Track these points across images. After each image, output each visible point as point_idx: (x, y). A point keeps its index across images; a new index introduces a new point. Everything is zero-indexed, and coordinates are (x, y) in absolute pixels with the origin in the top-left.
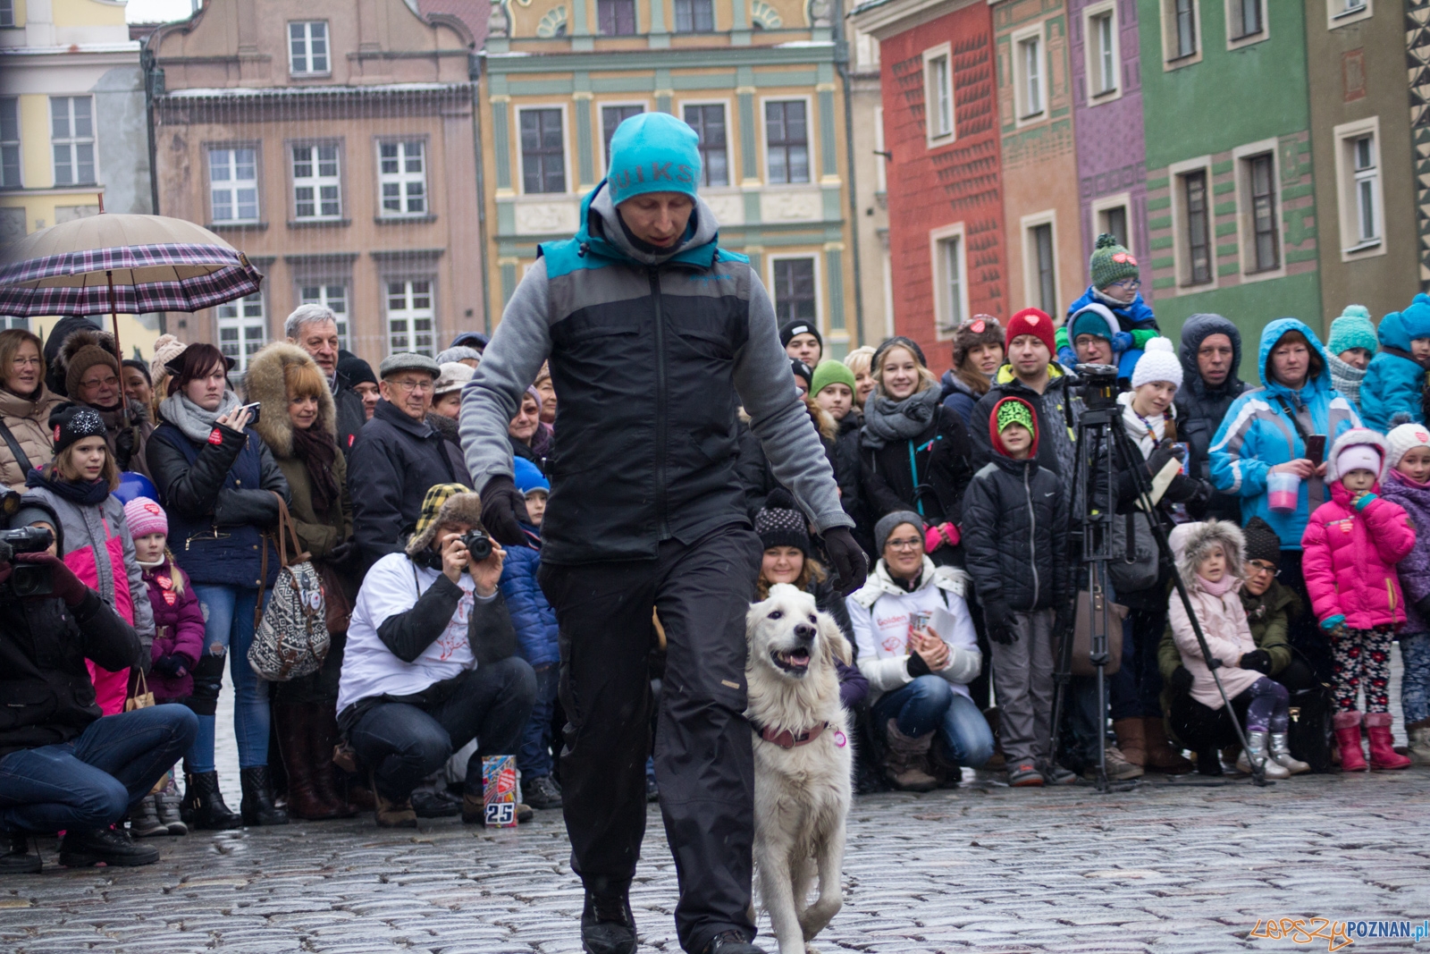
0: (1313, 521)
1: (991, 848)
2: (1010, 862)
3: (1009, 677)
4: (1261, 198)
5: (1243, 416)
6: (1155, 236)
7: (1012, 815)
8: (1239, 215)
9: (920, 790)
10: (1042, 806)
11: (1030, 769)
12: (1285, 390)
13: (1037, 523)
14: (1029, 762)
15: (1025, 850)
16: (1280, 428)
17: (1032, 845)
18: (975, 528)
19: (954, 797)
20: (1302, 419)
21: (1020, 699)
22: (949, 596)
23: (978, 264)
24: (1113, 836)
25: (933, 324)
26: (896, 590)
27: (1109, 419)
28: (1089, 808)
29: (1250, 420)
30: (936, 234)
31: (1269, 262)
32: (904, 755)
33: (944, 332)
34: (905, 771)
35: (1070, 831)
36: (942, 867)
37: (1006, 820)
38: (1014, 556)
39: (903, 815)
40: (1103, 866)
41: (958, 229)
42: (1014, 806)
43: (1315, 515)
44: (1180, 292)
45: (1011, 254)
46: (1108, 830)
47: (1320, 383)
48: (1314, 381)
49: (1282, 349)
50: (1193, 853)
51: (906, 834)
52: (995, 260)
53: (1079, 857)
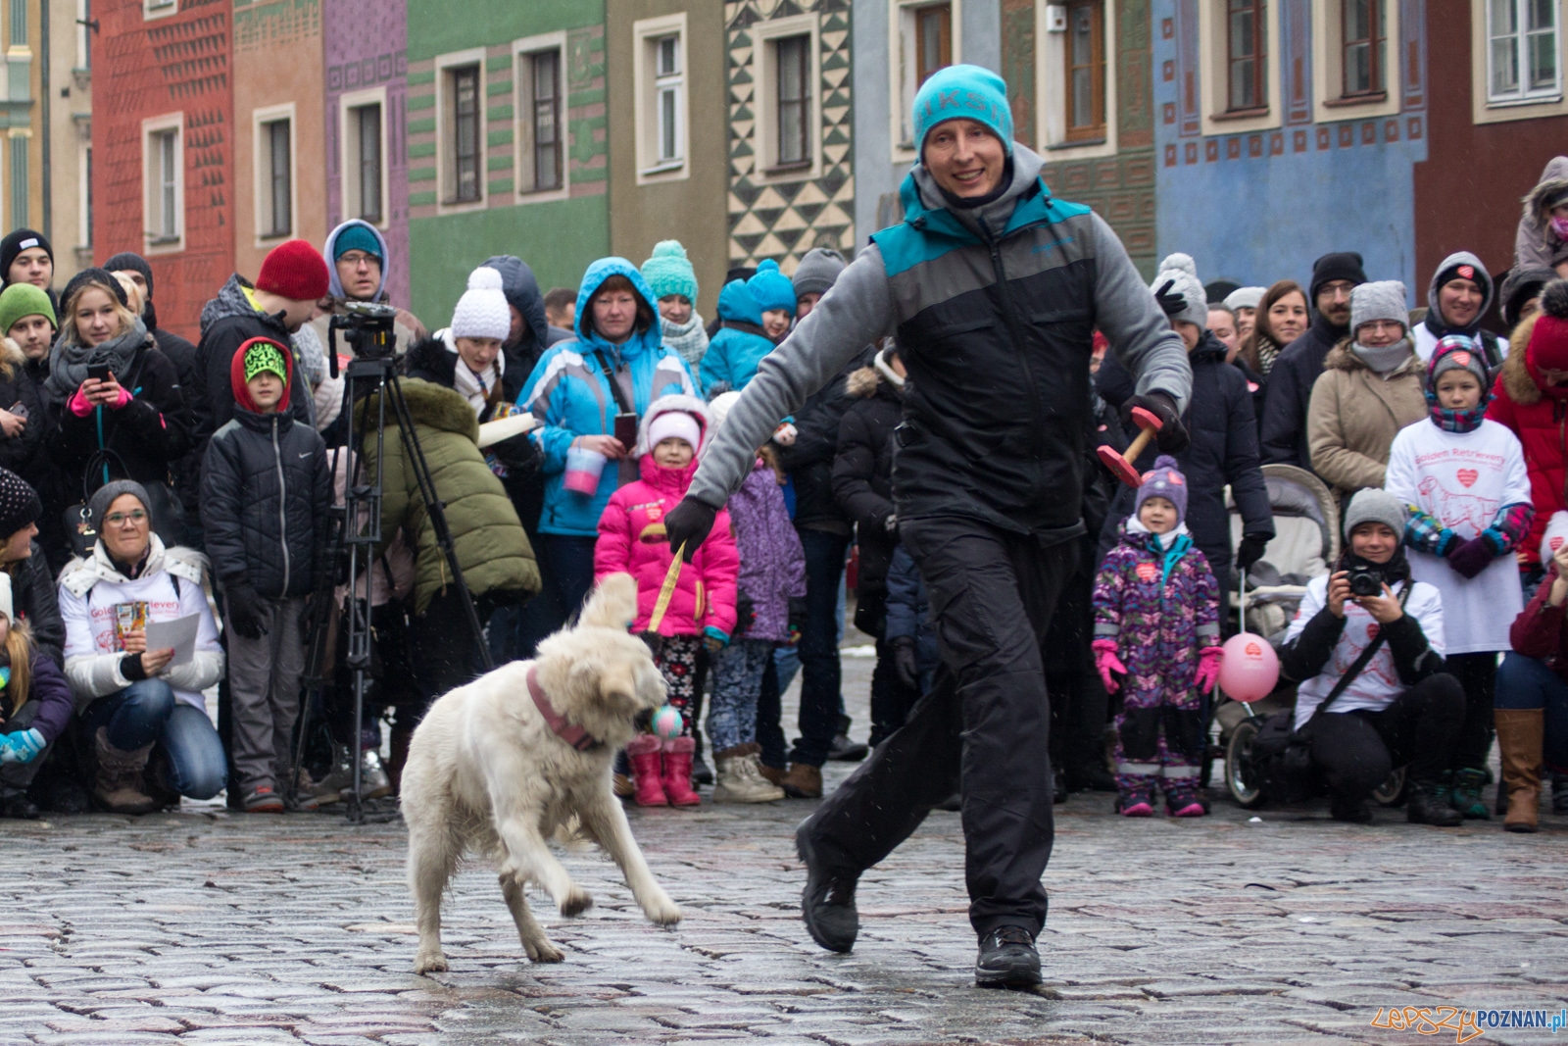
0: (613, 503)
1: (229, 889)
2: (255, 909)
3: (244, 679)
4: (543, 102)
5: (551, 371)
6: (413, 141)
7: (249, 849)
8: (516, 122)
9: (133, 813)
10: (282, 837)
11: (268, 791)
12: (604, 343)
13: (288, 491)
14: (268, 782)
15: (271, 894)
16: (593, 390)
17: (278, 888)
18: (212, 499)
19: (176, 822)
20: (622, 381)
21: (255, 706)
22: (181, 583)
23: (198, 165)
24: (375, 881)
25: (141, 234)
26: (117, 577)
27: (382, 371)
28: (340, 843)
29: (558, 376)
30: (149, 126)
31: (549, 179)
32: (116, 772)
33: (153, 244)
34: (116, 789)
35: (323, 872)
36: (173, 913)
37: (244, 855)
38: (260, 531)
39: (116, 843)
40: (368, 917)
41: (176, 120)
42: (251, 837)
43: (616, 495)
44: (442, 212)
45: (239, 154)
46: (368, 872)
47: (649, 339)
48: (642, 336)
49: (603, 297)
50: (474, 905)
51: (124, 869)
52: (220, 161)
53: (338, 905)
